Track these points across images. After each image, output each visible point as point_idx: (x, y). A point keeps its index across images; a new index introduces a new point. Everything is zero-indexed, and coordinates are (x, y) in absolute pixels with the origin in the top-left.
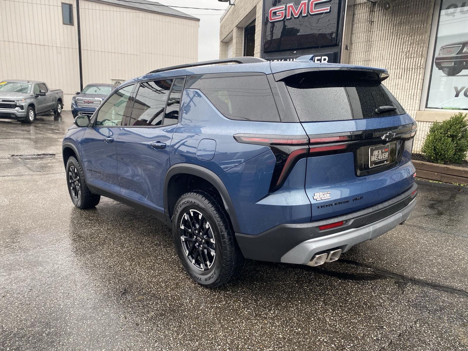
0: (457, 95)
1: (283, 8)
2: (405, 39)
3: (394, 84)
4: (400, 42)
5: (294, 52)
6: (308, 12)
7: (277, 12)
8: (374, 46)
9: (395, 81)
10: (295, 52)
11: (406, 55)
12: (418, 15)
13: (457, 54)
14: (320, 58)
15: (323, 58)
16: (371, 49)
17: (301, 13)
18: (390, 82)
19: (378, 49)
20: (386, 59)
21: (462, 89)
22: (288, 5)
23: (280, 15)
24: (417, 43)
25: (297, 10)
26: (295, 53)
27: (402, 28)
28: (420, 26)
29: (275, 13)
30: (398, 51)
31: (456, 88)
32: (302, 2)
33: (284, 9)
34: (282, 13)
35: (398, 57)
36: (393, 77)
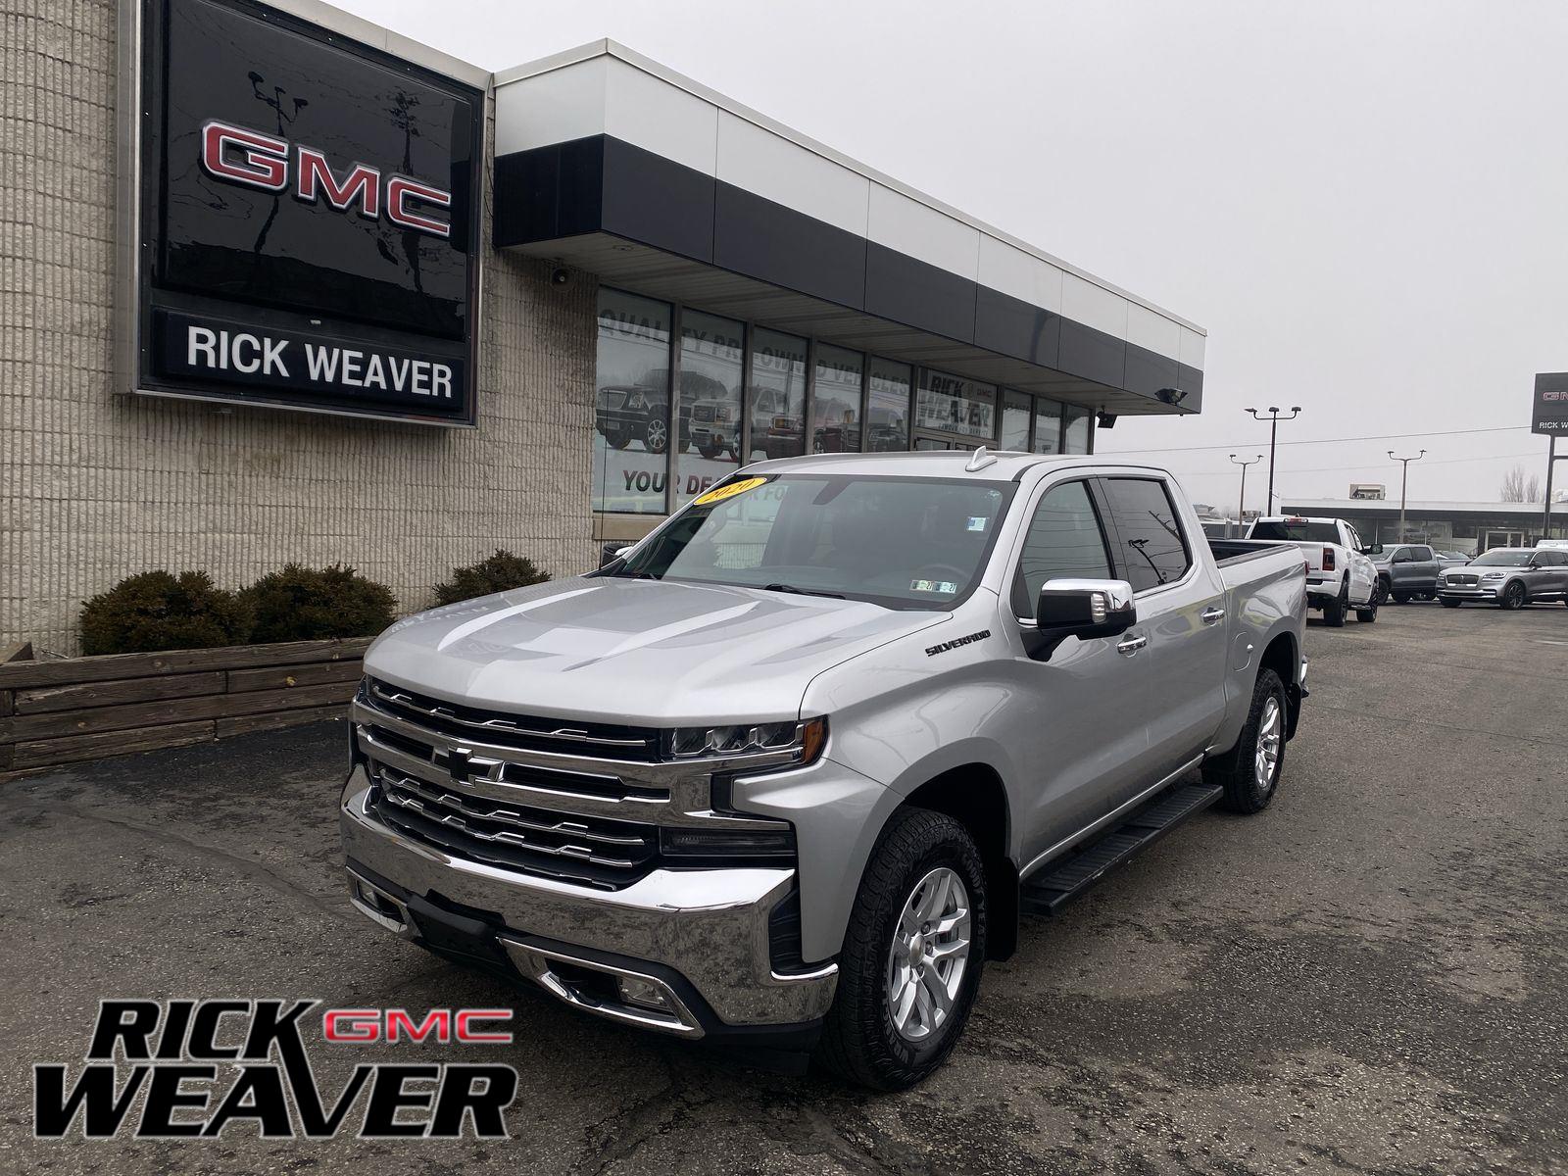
0: (628, 488)
1: (282, 149)
2: (561, 358)
3: (551, 458)
4: (553, 362)
5: (312, 322)
6: (383, 210)
7: (250, 154)
8: (504, 359)
9: (551, 452)
10: (318, 322)
11: (568, 395)
12: (580, 315)
13: (622, 408)
14: (427, 365)
15: (437, 367)
16: (499, 365)
17: (358, 199)
18: (542, 452)
19: (513, 368)
20: (531, 395)
21: (635, 473)
22: (301, 151)
23: (267, 171)
24: (583, 373)
25: (340, 186)
26: (315, 325)
27: (553, 332)
28: (583, 339)
29: (236, 151)
30: (553, 383)
31: (626, 473)
32: (359, 168)
33: (285, 154)
34: (278, 169)
35: (553, 396)
36: (548, 441)
